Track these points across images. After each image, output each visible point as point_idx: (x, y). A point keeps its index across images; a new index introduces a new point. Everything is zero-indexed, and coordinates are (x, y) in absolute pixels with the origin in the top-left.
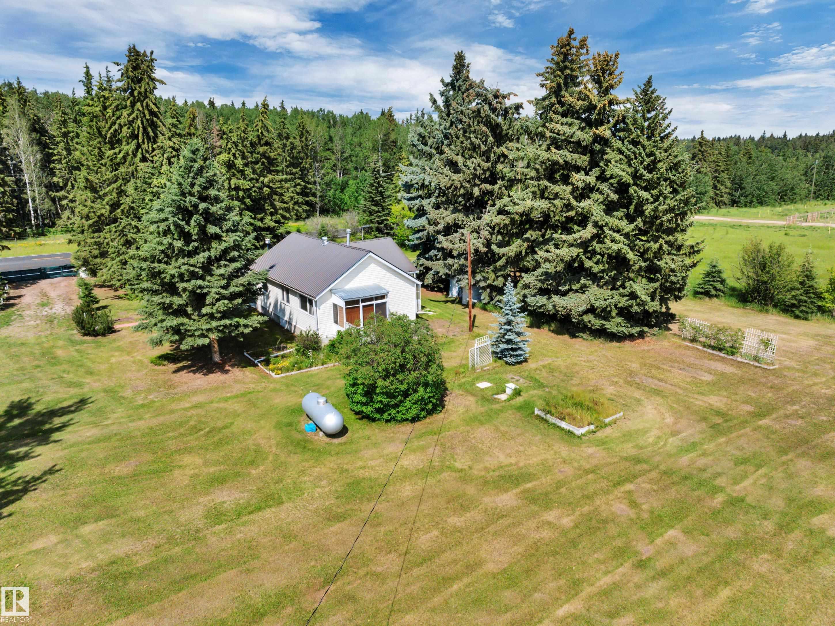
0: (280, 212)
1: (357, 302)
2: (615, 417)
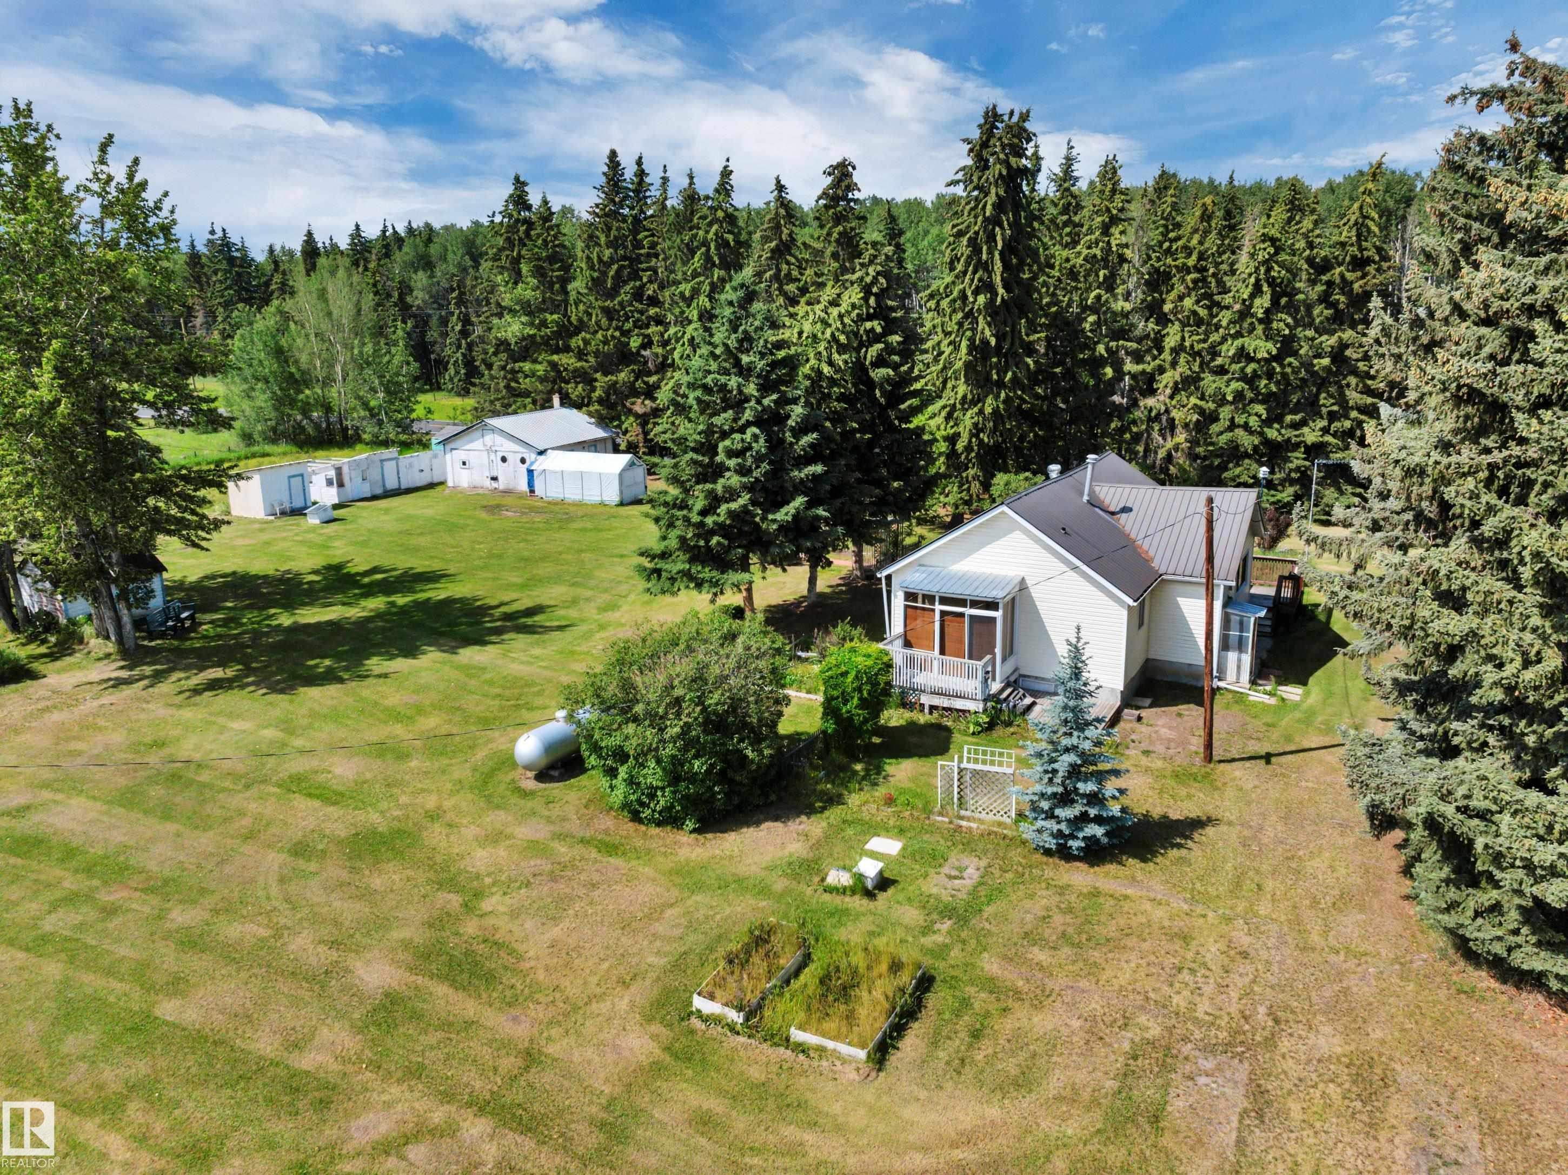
1: (930, 598)
2: (830, 1044)
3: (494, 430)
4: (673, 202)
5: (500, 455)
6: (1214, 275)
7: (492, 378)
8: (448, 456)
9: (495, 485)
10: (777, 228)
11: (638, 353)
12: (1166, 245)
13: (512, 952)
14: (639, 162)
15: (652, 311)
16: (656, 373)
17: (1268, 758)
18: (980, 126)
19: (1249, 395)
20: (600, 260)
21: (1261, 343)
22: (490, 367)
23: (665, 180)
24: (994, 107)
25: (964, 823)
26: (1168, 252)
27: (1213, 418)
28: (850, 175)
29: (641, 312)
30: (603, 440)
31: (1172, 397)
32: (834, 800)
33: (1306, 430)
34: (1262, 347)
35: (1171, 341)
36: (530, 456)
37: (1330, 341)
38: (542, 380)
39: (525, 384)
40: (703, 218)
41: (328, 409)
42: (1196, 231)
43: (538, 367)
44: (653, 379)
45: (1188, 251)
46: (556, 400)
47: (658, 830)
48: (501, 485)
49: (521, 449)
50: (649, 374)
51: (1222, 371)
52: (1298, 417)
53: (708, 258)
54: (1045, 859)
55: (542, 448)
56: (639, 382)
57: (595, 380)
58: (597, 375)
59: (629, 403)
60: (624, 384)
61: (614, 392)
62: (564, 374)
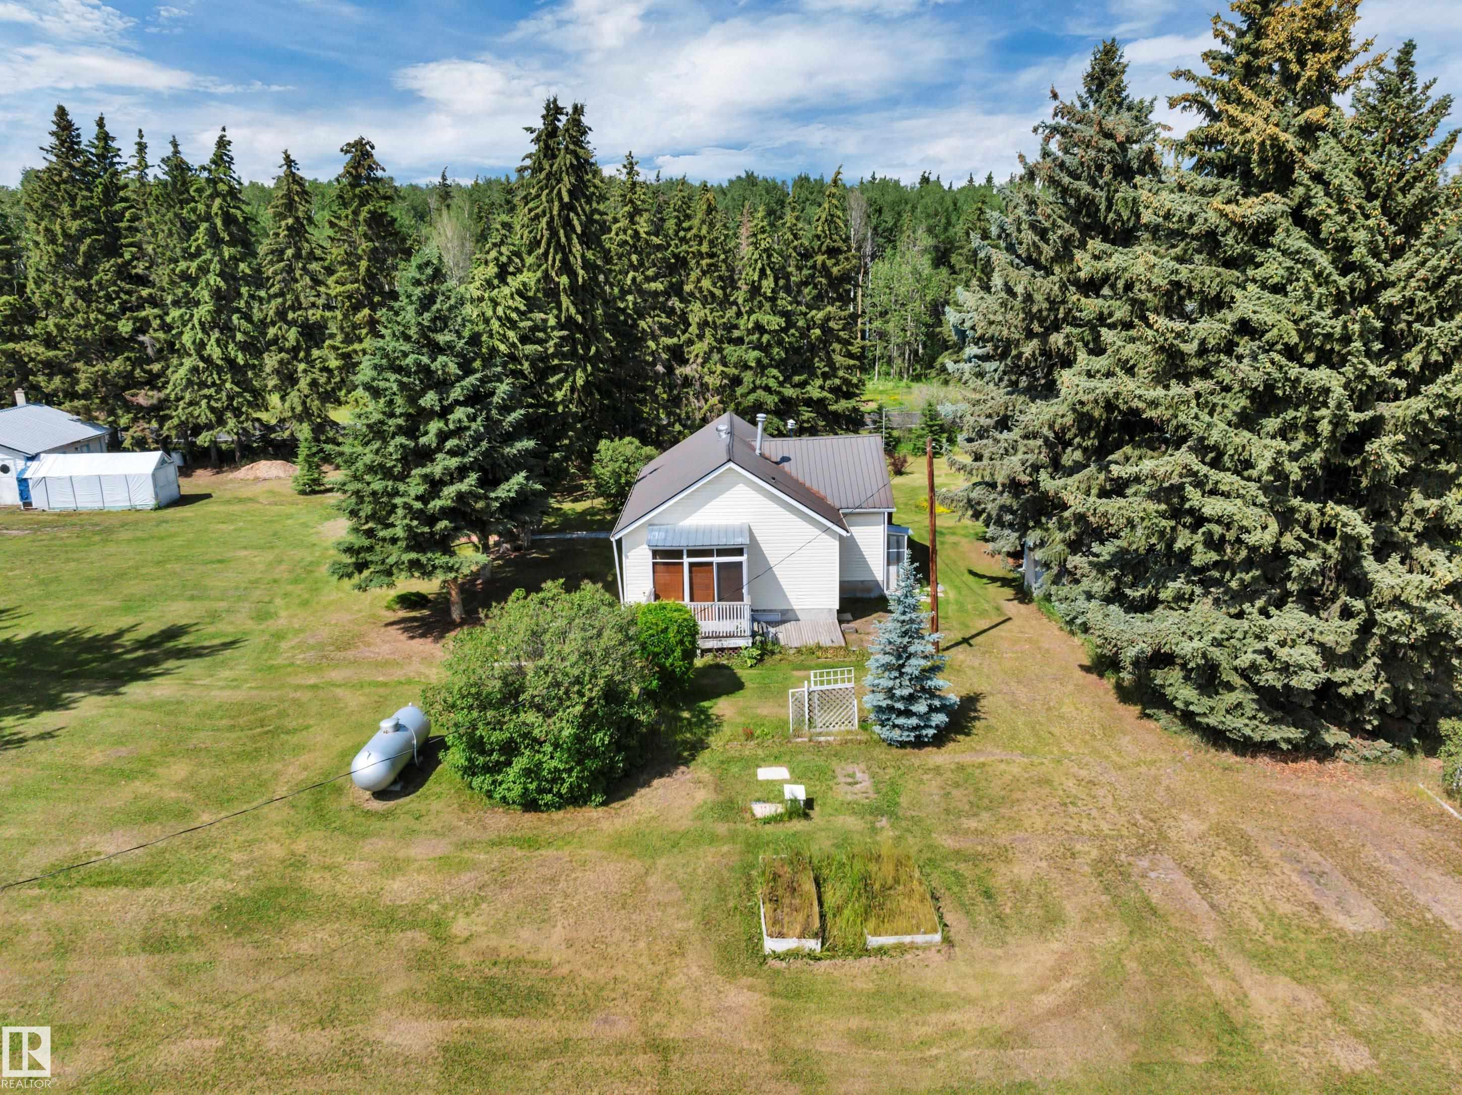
0: (841, 373)
1: (678, 554)
2: (907, 939)
4: (156, 172)
6: (724, 261)
10: (290, 206)
11: (132, 339)
12: (682, 234)
13: (534, 964)
14: (101, 123)
15: (145, 292)
16: (157, 360)
17: (966, 641)
18: (543, 117)
19: (766, 361)
20: (66, 235)
21: (771, 318)
23: (142, 148)
24: (555, 100)
25: (822, 739)
26: (683, 240)
27: (736, 381)
28: (369, 155)
29: (129, 293)
30: (98, 438)
31: (703, 365)
32: (698, 746)
33: (809, 388)
34: (774, 322)
35: (694, 319)
36: (17, 464)
37: (820, 315)
40: (200, 191)
42: (703, 222)
44: (156, 367)
45: (700, 239)
46: (20, 396)
47: (561, 813)
50: (150, 361)
51: (739, 341)
52: (803, 377)
53: (212, 233)
54: (902, 751)
55: (33, 452)
56: (138, 370)
57: (76, 371)
58: (79, 365)
59: (127, 395)
60: (119, 374)
61: (105, 384)
62: (30, 365)
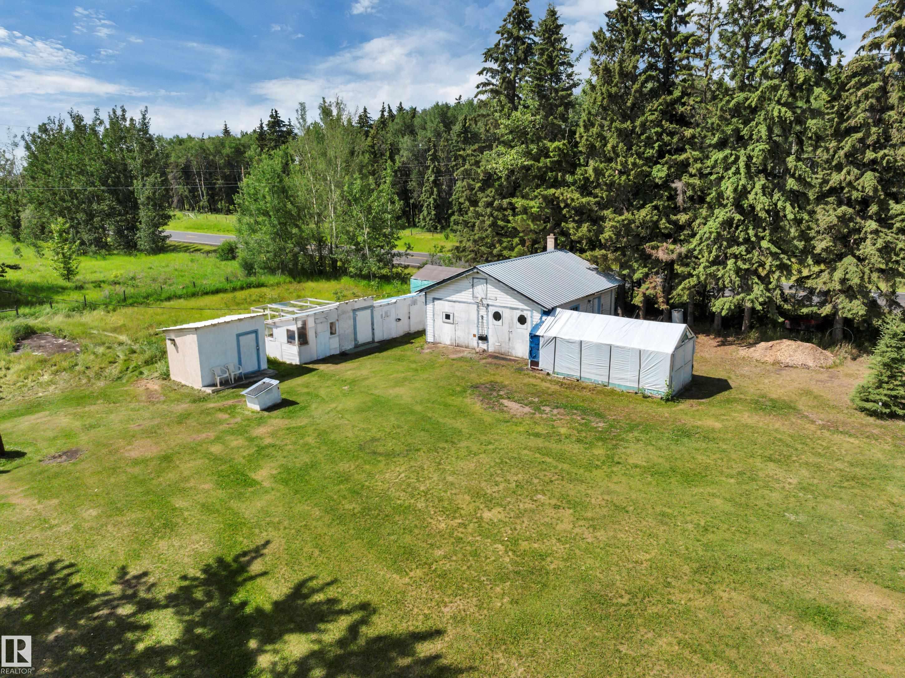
3: (488, 279)
5: (492, 310)
7: (478, 215)
8: (430, 307)
9: (483, 346)
11: (664, 185)
15: (688, 133)
16: (685, 210)
22: (474, 203)
29: (672, 134)
30: (610, 291)
36: (534, 317)
38: (535, 218)
39: (517, 222)
41: (321, 242)
43: (532, 203)
44: (683, 218)
46: (550, 241)
48: (492, 346)
49: (521, 306)
50: (676, 210)
55: (549, 307)
56: (664, 221)
57: (603, 219)
58: (607, 213)
59: (647, 246)
60: (643, 224)
61: (627, 234)
62: (564, 211)
